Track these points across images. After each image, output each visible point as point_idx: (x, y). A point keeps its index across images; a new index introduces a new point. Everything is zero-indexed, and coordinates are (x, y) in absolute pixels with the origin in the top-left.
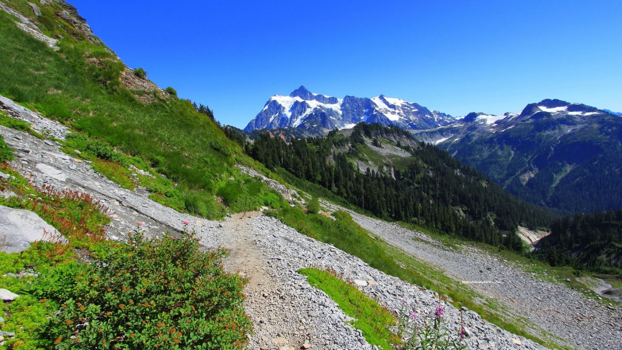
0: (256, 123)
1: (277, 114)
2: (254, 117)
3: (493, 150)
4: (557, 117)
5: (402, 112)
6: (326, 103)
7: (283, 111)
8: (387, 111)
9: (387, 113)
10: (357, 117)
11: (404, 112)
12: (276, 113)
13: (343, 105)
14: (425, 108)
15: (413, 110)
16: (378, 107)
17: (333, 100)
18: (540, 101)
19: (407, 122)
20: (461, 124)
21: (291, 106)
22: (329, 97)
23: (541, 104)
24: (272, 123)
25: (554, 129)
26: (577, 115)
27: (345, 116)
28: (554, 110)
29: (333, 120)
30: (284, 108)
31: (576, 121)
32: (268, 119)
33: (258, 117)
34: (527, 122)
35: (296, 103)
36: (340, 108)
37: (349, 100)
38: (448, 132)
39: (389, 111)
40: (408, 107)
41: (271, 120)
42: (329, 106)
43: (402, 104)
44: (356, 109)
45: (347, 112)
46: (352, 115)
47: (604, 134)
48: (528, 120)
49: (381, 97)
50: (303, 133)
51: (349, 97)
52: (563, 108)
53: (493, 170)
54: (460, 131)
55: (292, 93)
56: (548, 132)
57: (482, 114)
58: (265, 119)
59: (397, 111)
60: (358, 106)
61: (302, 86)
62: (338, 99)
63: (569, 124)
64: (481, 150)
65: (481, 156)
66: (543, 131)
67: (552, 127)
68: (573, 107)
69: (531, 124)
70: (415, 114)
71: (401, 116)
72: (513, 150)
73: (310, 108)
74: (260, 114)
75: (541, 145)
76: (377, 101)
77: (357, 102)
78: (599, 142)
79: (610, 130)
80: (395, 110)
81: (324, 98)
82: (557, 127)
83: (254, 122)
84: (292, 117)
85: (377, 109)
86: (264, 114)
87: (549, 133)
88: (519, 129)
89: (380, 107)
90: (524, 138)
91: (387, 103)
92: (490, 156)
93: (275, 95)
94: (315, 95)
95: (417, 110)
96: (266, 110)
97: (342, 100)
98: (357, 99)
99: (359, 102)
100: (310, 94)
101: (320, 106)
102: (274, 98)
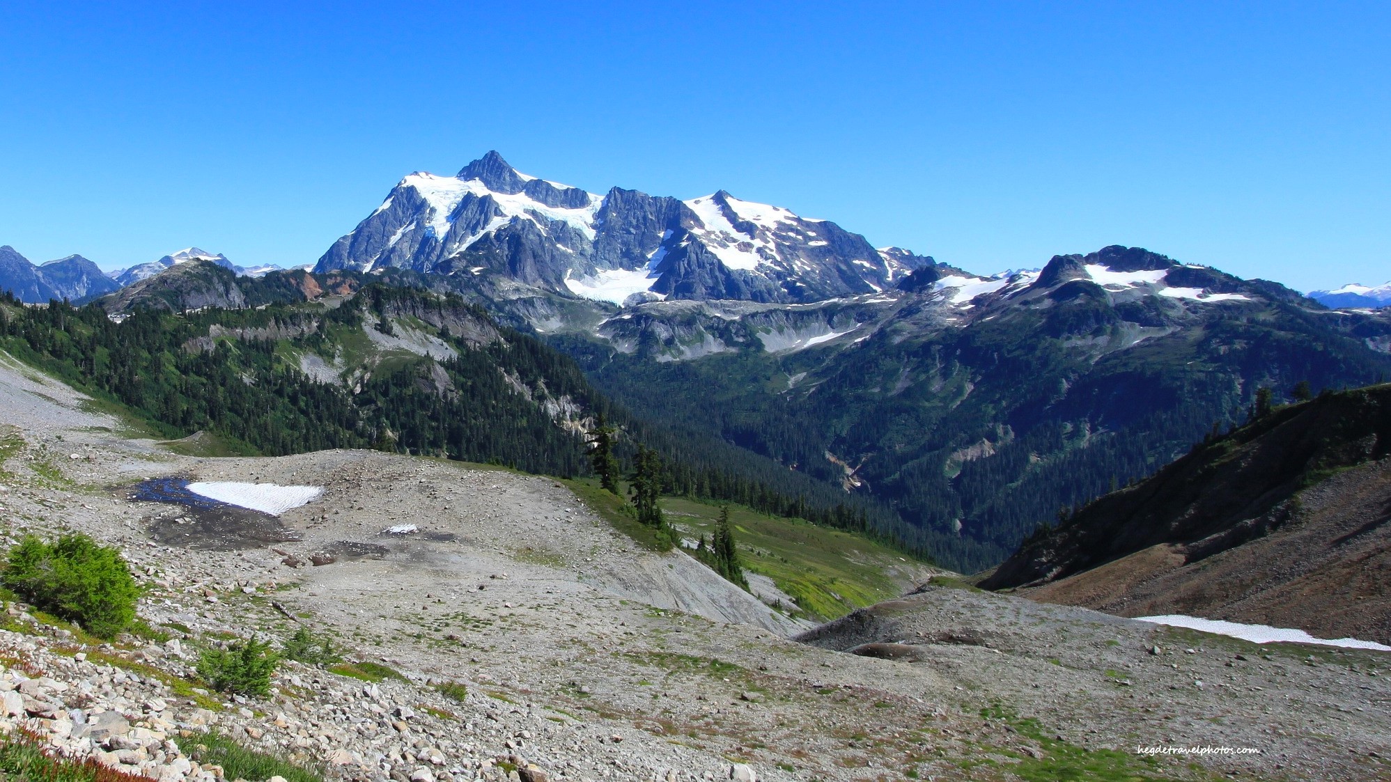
0: (352, 245)
1: (412, 227)
2: (350, 231)
3: (923, 377)
4: (1120, 301)
5: (772, 245)
6: (554, 205)
7: (430, 219)
8: (726, 240)
9: (725, 246)
10: (637, 251)
11: (778, 246)
12: (410, 223)
13: (601, 214)
14: (860, 238)
15: (812, 244)
16: (702, 226)
17: (576, 199)
18: (1097, 249)
19: (779, 275)
20: (892, 296)
21: (453, 207)
22: (565, 187)
23: (1092, 259)
24: (393, 250)
25: (1097, 333)
26: (1181, 299)
27: (601, 246)
28: (1123, 279)
29: (564, 254)
30: (433, 210)
31: (1167, 316)
32: (386, 237)
33: (359, 230)
34: (1033, 307)
35: (468, 198)
36: (591, 220)
37: (622, 199)
38: (848, 317)
39: (734, 241)
40: (798, 232)
41: (393, 240)
42: (560, 213)
43: (779, 223)
44: (637, 227)
45: (607, 234)
46: (624, 243)
47: (1205, 357)
48: (1038, 301)
49: (719, 199)
50: (430, 286)
51: (621, 191)
52: (1151, 276)
53: (897, 432)
54: (880, 315)
55: (465, 169)
56: (1077, 341)
57: (959, 272)
58: (378, 237)
59: (758, 243)
60: (645, 218)
61: (493, 152)
62: (591, 196)
63: (1146, 322)
64: (891, 375)
65: (885, 389)
66: (1066, 335)
67: (1095, 326)
68: (1180, 276)
69: (1042, 312)
70: (817, 254)
71: (766, 259)
72: (972, 381)
73: (502, 215)
74: (368, 221)
75: (1045, 374)
76: (705, 209)
77: (642, 207)
78: (1177, 379)
79: (1223, 349)
80: (753, 238)
81: (549, 188)
82: (1108, 327)
83: (348, 243)
84: (449, 237)
85: (697, 231)
86: (376, 223)
87: (1079, 343)
88: (1004, 324)
89: (708, 227)
90: (1009, 352)
91: (731, 216)
92: (907, 393)
93: (416, 173)
94: (526, 178)
95: (824, 243)
96: (383, 212)
97: (602, 198)
98: (645, 198)
99: (647, 208)
100: (513, 175)
101: (534, 213)
102: (411, 181)
